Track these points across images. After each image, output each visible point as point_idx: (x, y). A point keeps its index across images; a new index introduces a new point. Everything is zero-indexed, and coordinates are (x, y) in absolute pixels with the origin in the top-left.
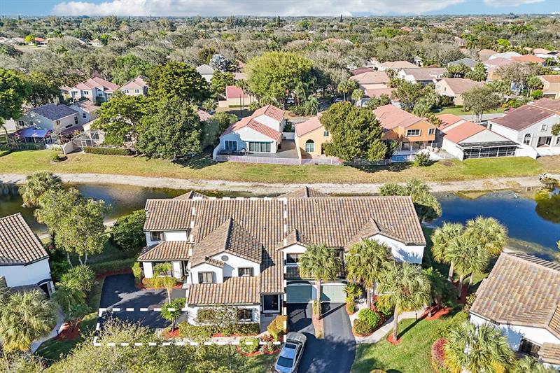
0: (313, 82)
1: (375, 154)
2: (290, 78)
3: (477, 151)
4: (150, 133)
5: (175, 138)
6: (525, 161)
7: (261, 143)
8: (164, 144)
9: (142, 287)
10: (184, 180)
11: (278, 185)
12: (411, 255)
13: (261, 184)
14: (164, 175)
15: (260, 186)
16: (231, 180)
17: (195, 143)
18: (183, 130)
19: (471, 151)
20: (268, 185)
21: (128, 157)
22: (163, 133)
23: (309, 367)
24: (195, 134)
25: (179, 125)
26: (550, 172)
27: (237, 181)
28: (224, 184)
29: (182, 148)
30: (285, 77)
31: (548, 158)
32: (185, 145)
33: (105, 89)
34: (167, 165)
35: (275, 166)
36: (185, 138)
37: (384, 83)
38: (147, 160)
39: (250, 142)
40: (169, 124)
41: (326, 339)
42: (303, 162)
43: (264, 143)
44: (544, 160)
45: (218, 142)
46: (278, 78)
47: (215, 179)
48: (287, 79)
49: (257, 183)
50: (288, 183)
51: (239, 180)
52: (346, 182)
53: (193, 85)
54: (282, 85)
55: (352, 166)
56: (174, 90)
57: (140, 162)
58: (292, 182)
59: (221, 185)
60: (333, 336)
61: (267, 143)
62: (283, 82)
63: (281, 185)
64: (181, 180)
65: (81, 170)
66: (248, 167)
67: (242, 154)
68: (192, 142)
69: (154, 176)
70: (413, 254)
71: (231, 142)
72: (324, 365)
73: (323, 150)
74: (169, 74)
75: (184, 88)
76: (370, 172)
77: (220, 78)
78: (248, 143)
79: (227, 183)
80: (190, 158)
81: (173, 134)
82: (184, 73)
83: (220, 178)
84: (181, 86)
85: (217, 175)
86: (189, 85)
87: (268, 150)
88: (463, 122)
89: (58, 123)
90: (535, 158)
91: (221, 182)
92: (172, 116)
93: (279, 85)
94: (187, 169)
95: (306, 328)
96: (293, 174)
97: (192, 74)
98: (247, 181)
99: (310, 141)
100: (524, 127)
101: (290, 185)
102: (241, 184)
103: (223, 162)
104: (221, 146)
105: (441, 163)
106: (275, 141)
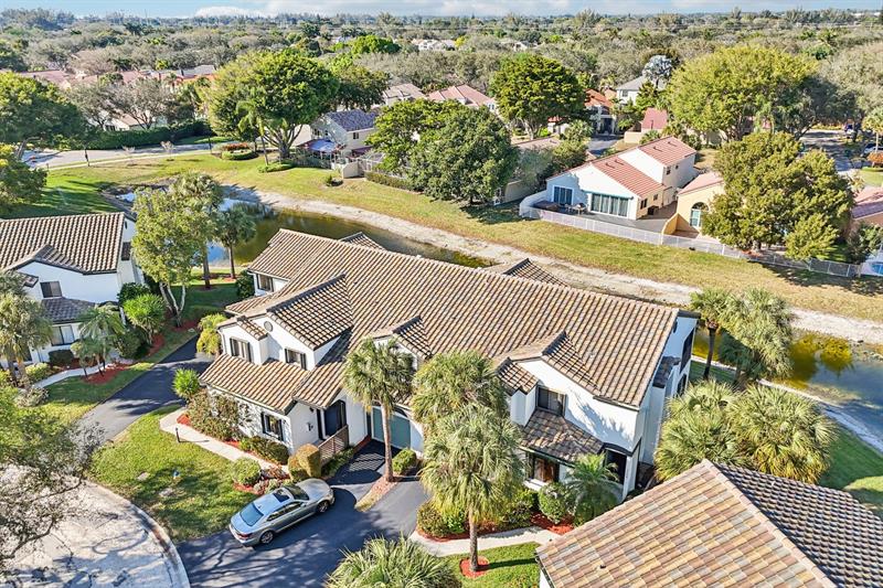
0: (800, 106)
1: (799, 243)
2: (746, 94)
4: (424, 156)
5: (455, 167)
7: (613, 197)
11: (594, 271)
12: (609, 425)
13: (568, 264)
16: (523, 249)
17: (484, 180)
18: (472, 156)
20: (578, 268)
21: (414, 193)
22: (439, 157)
23: (295, 542)
25: (467, 147)
27: (533, 251)
30: (738, 92)
33: (468, 102)
34: (452, 211)
35: (611, 239)
36: (472, 169)
39: (594, 195)
41: (366, 516)
42: (666, 242)
43: (617, 198)
45: (542, 186)
47: (503, 243)
48: (741, 94)
49: (560, 262)
50: (615, 271)
51: (537, 250)
53: (554, 95)
55: (765, 266)
57: (421, 202)
58: (623, 272)
59: (504, 254)
60: (383, 515)
61: (622, 199)
63: (600, 272)
64: (455, 237)
65: (346, 202)
66: (565, 234)
67: (574, 212)
69: (425, 225)
70: (614, 424)
71: (564, 190)
72: (319, 551)
74: (521, 74)
75: (536, 98)
76: (798, 282)
77: (647, 95)
78: (590, 196)
79: (515, 252)
82: (544, 74)
83: (509, 244)
84: (532, 94)
85: (509, 237)
86: (546, 94)
87: (623, 212)
89: (355, 136)
91: (507, 249)
92: (461, 133)
93: (721, 105)
95: (358, 485)
96: (634, 258)
97: (558, 78)
98: (550, 254)
99: (701, 205)
101: (617, 276)
103: (531, 220)
104: (548, 194)
106: (637, 198)
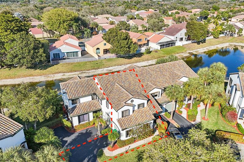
0: (79, 23)
3: (164, 45)
4: (14, 53)
5: (31, 54)
6: (180, 47)
7: (73, 52)
8: (25, 58)
9: (74, 131)
10: (40, 77)
11: (93, 71)
13: (84, 71)
14: (25, 76)
15: (84, 73)
16: (67, 72)
17: (43, 56)
18: (34, 49)
19: (162, 46)
20: (87, 71)
22: (24, 51)
24: (41, 50)
25: (32, 46)
26: (189, 50)
27: (70, 72)
28: (64, 75)
29: (35, 59)
30: (67, 21)
31: (186, 45)
32: (37, 57)
34: (23, 71)
35: (86, 62)
36: (37, 53)
37: (107, 23)
38: (9, 70)
39: (67, 53)
40: (26, 46)
42: (99, 59)
43: (74, 52)
44: (185, 46)
46: (64, 22)
47: (58, 73)
49: (81, 72)
50: (97, 69)
51: (71, 71)
52: (123, 65)
54: (67, 25)
56: (10, 30)
58: (99, 68)
59: (63, 75)
61: (76, 52)
62: (67, 24)
63: (94, 70)
64: (38, 77)
66: (73, 65)
67: (64, 59)
68: (41, 55)
69: (20, 78)
71: (56, 54)
73: (104, 52)
74: (4, 21)
75: (16, 28)
76: (129, 59)
78: (66, 54)
79: (65, 74)
80: (36, 65)
81: (29, 52)
82: (13, 20)
83: (60, 72)
84: (14, 27)
85: (57, 71)
86: (18, 27)
87: (77, 55)
88: (154, 34)
90: (182, 46)
92: (26, 42)
93: (65, 25)
94: (38, 71)
96: (97, 65)
98: (76, 71)
99: (98, 49)
100: (175, 35)
102: (73, 73)
103: (57, 64)
105: (153, 52)
106: (80, 51)
